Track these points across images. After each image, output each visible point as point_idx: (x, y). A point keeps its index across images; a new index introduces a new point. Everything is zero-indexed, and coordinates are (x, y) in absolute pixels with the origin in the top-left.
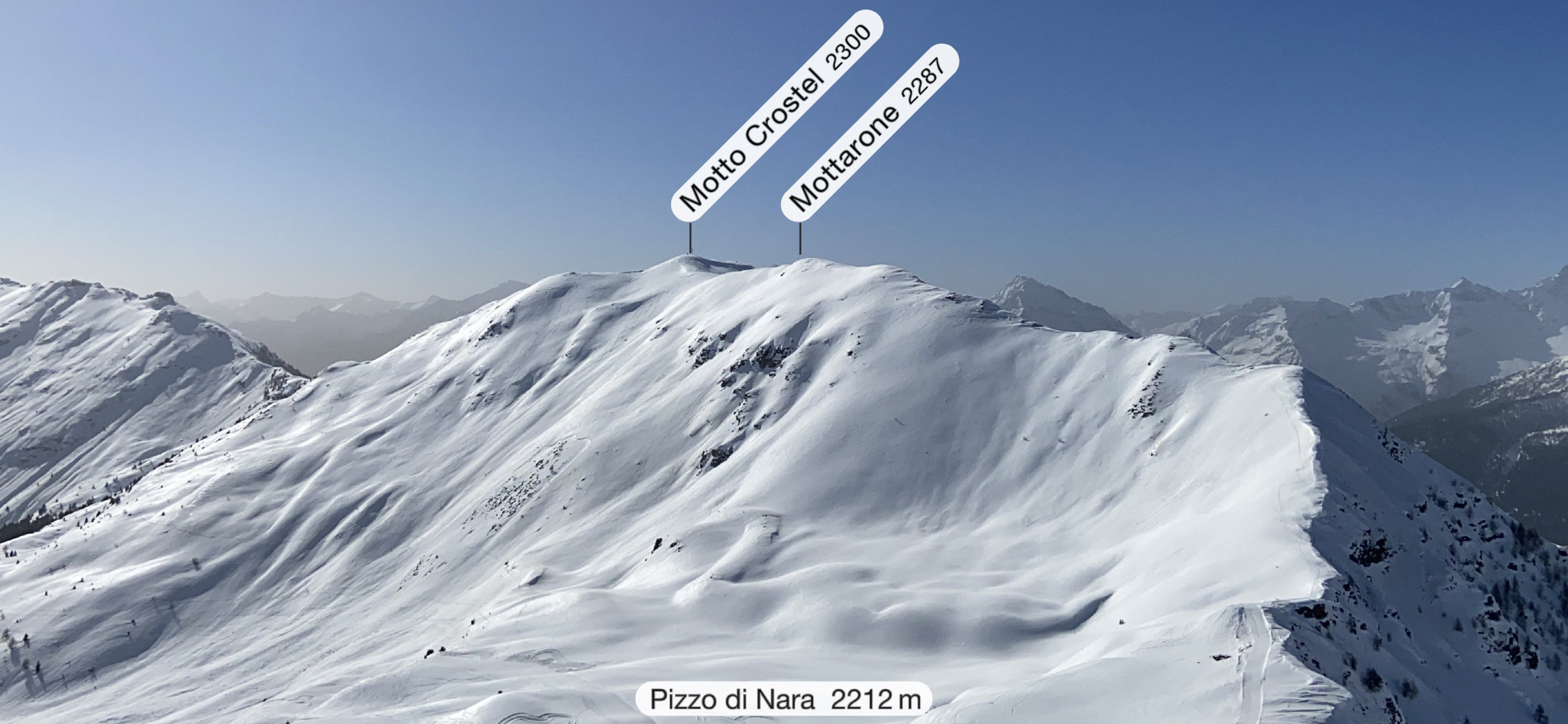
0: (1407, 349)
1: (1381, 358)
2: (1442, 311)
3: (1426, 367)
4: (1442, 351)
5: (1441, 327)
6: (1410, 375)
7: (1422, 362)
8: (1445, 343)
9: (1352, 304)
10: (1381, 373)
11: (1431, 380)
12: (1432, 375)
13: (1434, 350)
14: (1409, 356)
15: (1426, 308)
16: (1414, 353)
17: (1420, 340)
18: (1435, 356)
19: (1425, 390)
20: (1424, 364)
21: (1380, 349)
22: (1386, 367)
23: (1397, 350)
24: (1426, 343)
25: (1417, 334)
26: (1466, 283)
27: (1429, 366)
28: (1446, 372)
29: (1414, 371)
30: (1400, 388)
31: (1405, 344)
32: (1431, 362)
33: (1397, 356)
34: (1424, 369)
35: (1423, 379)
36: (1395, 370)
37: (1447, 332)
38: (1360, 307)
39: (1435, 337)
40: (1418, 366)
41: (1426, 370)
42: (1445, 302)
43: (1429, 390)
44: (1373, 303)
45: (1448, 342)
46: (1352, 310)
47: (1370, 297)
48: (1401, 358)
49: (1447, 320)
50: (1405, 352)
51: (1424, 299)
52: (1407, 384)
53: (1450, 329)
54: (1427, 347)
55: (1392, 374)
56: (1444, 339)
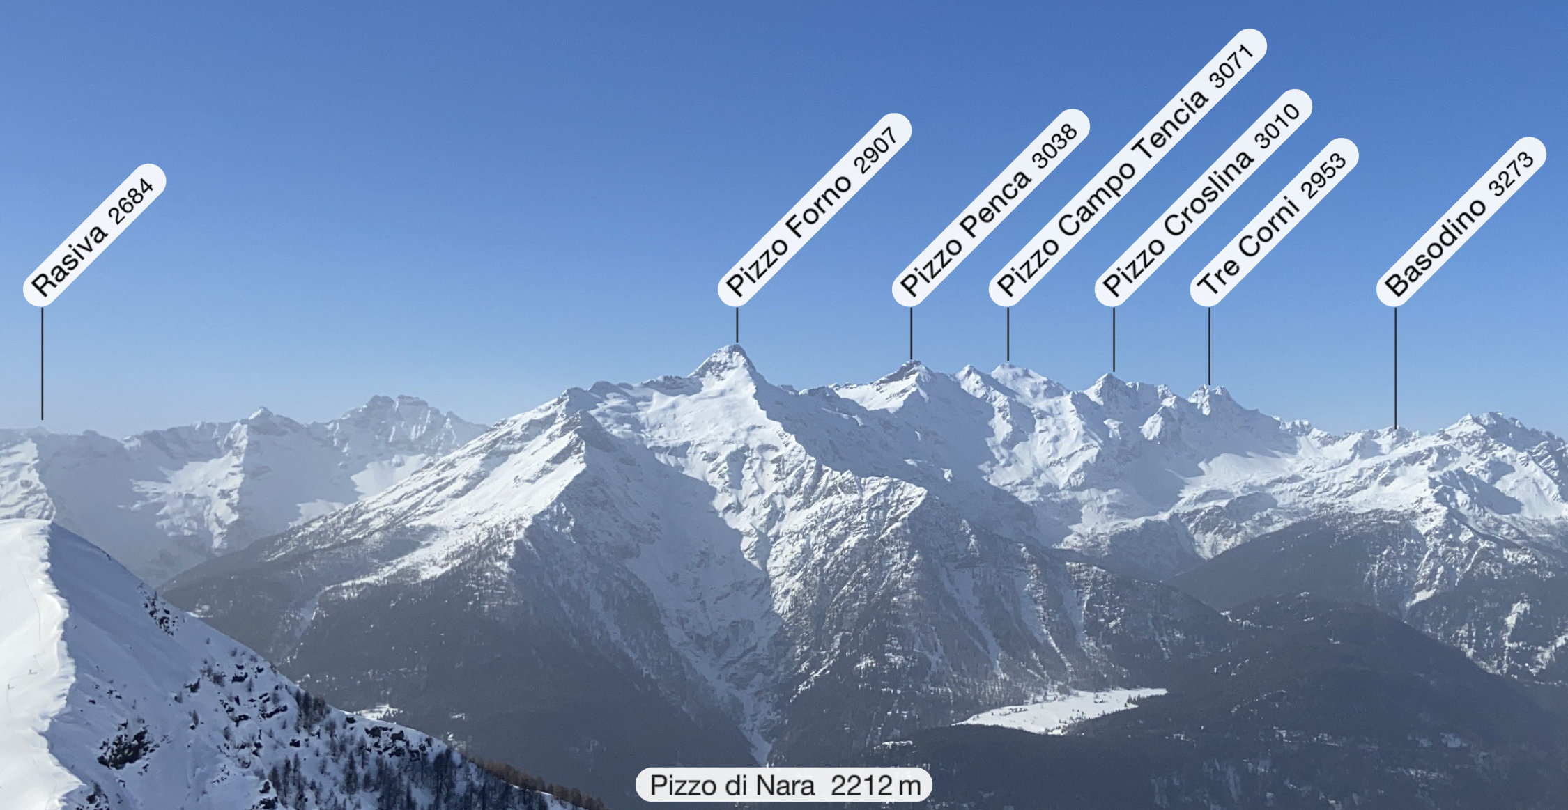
0: (193, 493)
1: (160, 505)
2: (237, 448)
3: (216, 515)
4: (235, 495)
5: (234, 466)
6: (195, 525)
7: (210, 509)
8: (238, 486)
9: (127, 438)
10: (158, 524)
11: (220, 530)
12: (220, 522)
13: (224, 494)
14: (195, 502)
15: (219, 443)
16: (201, 498)
17: (209, 483)
18: (227, 501)
19: (212, 543)
20: (212, 511)
21: (159, 494)
22: (166, 516)
23: (180, 495)
24: (215, 486)
25: (206, 476)
26: (266, 414)
27: (219, 515)
28: (238, 521)
29: (200, 519)
30: (182, 541)
31: (191, 488)
32: (221, 508)
33: (180, 503)
34: (212, 517)
35: (211, 529)
36: (177, 520)
37: (241, 472)
38: (137, 442)
39: (227, 477)
40: (205, 513)
41: (215, 518)
42: (240, 437)
43: (217, 543)
44: (153, 438)
45: (242, 484)
46: (127, 446)
47: (150, 429)
48: (186, 505)
49: (242, 459)
50: (190, 496)
51: (216, 433)
52: (191, 536)
53: (245, 468)
54: (217, 491)
55: (172, 523)
56: (237, 481)
